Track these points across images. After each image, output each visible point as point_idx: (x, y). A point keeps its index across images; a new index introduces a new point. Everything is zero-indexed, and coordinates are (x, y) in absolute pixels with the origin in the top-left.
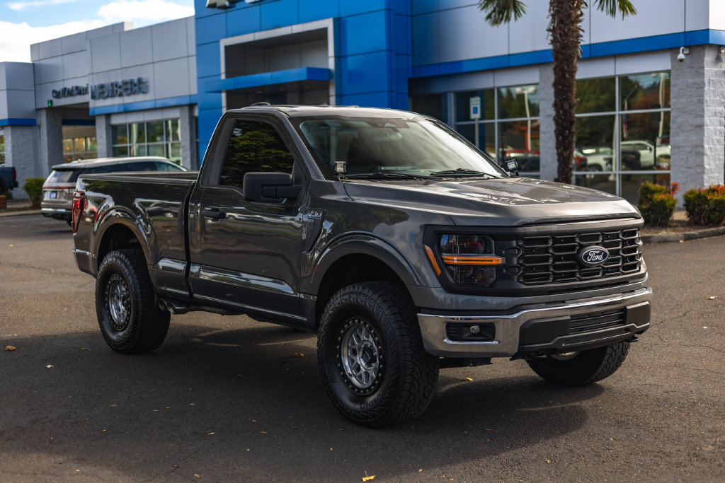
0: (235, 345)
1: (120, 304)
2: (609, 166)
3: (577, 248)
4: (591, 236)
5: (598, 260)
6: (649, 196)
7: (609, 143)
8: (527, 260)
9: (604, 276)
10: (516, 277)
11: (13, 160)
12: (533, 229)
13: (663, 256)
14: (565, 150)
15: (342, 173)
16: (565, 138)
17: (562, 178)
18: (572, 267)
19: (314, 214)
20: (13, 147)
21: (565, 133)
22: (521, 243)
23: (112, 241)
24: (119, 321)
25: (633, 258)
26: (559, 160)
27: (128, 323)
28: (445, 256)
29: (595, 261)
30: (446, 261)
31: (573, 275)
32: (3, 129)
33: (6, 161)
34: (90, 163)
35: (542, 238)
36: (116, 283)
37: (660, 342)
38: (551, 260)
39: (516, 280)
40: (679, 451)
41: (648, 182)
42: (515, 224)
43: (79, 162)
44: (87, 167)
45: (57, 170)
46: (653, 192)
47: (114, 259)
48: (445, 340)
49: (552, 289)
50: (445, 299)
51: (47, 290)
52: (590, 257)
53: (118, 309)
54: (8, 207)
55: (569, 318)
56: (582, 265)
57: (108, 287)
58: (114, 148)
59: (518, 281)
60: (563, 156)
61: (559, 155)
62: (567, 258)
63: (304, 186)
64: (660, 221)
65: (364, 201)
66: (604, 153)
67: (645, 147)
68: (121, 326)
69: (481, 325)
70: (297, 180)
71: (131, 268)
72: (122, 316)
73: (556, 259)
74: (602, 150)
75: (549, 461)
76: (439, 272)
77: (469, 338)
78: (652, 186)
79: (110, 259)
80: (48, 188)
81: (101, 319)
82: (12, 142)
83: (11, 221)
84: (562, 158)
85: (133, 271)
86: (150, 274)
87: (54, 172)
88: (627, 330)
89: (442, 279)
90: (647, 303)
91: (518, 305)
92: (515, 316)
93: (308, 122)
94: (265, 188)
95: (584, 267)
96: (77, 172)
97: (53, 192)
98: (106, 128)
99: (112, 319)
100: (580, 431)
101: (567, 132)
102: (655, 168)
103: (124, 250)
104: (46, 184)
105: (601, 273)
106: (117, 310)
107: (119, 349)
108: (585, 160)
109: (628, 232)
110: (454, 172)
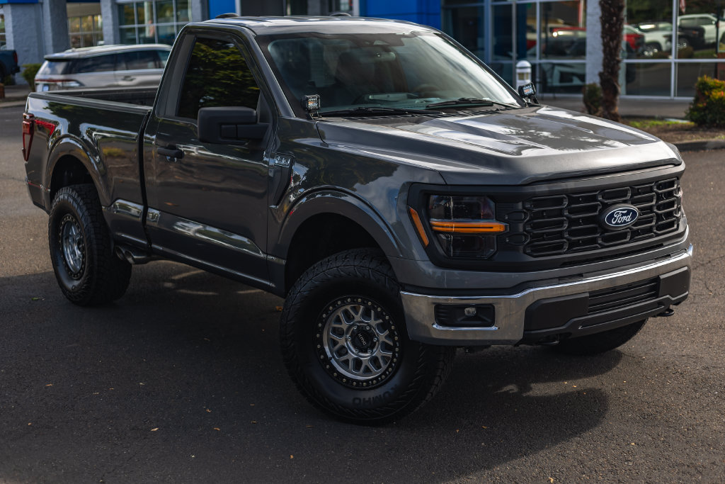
0: (211, 293)
1: (76, 247)
2: (669, 44)
3: (600, 208)
4: (616, 193)
5: (625, 222)
6: (706, 93)
7: (668, 18)
8: (536, 226)
9: (632, 240)
10: (521, 247)
11: (15, 42)
12: (544, 188)
13: (718, 168)
14: (612, 39)
15: (315, 109)
16: (612, 26)
17: (608, 72)
18: (593, 231)
19: (281, 160)
20: (14, 27)
21: (612, 19)
22: (528, 206)
23: (66, 173)
24: (74, 267)
25: (670, 214)
26: (604, 51)
27: (83, 271)
28: (434, 221)
29: (621, 223)
30: (435, 228)
31: (594, 241)
32: (2, 7)
33: (7, 42)
34: (85, 53)
35: (555, 198)
36: (69, 224)
37: (705, 292)
38: (566, 225)
39: (521, 251)
40: (714, 463)
41: (705, 76)
42: (520, 183)
43: (73, 51)
44: (82, 57)
45: (51, 60)
46: (711, 88)
47: (66, 197)
48: (435, 326)
49: (567, 261)
50: (434, 273)
51: (18, 212)
52: (615, 218)
53: (73, 253)
54: (7, 95)
55: (587, 295)
56: (605, 229)
57: (61, 228)
58: (121, 30)
59: (525, 253)
60: (609, 47)
61: (605, 45)
62: (586, 221)
63: (270, 125)
64: (718, 122)
65: (342, 148)
66: (664, 29)
67: (709, 22)
68: (77, 274)
69: (478, 307)
70: (264, 118)
71: (85, 209)
72: (78, 261)
73: (573, 222)
74: (661, 25)
75: (552, 480)
76: (426, 241)
77: (463, 322)
78: (710, 81)
79: (63, 196)
80: (41, 80)
81: (55, 264)
82: (13, 21)
83: (6, 113)
84: (608, 49)
85: (86, 213)
86: (106, 217)
87: (46, 63)
88: (660, 303)
89: (429, 250)
90: (686, 268)
91: (523, 283)
92: (519, 295)
93: (278, 41)
94: (223, 126)
95: (607, 231)
96: (70, 63)
97: (45, 85)
98: (112, 7)
99: (67, 265)
100: (596, 431)
101: (615, 18)
102: (715, 55)
103: (77, 186)
104: (38, 76)
105: (629, 237)
106: (73, 255)
107: (76, 299)
108: (642, 37)
109: (665, 183)
110: (457, 103)
